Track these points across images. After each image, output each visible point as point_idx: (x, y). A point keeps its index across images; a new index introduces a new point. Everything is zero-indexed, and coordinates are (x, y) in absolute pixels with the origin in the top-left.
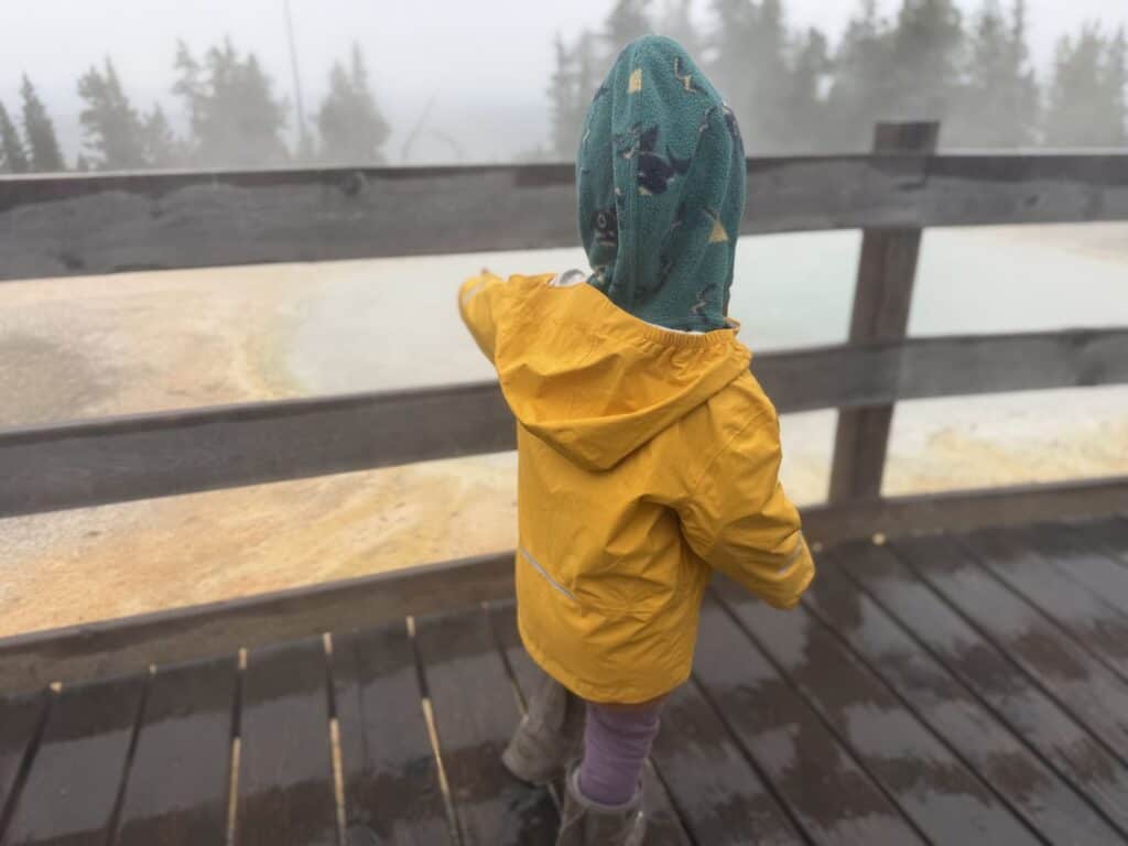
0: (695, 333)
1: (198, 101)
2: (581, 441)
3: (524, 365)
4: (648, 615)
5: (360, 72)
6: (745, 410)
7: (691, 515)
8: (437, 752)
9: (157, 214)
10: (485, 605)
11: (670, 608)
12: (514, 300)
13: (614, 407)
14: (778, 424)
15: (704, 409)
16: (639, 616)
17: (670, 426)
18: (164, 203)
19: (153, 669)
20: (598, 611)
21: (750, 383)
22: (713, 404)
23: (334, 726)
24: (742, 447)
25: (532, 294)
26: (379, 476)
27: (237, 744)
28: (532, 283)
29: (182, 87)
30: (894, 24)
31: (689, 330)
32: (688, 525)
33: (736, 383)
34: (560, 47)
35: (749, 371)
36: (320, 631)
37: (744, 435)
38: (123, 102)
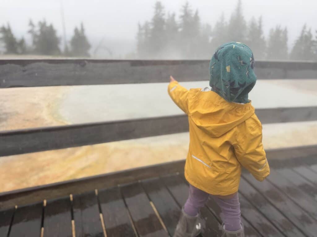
0: (242, 104)
1: (35, 36)
2: (213, 130)
3: (197, 111)
4: (230, 172)
5: (83, 30)
6: (254, 124)
7: (237, 148)
8: (104, 228)
9: (24, 71)
10: (119, 185)
11: (235, 170)
12: (192, 95)
13: (221, 121)
14: (262, 127)
15: (244, 123)
16: (228, 172)
17: (235, 127)
18: (26, 68)
19: (16, 207)
20: (217, 171)
21: (255, 117)
22: (247, 122)
23: (73, 222)
24: (253, 133)
25: (197, 93)
26: (85, 148)
27: (43, 229)
28: (197, 91)
29: (30, 32)
30: (228, 23)
31: (240, 103)
32: (236, 150)
33: (252, 117)
34: (139, 26)
35: (255, 114)
36: (69, 194)
37: (253, 130)
38: (12, 35)
